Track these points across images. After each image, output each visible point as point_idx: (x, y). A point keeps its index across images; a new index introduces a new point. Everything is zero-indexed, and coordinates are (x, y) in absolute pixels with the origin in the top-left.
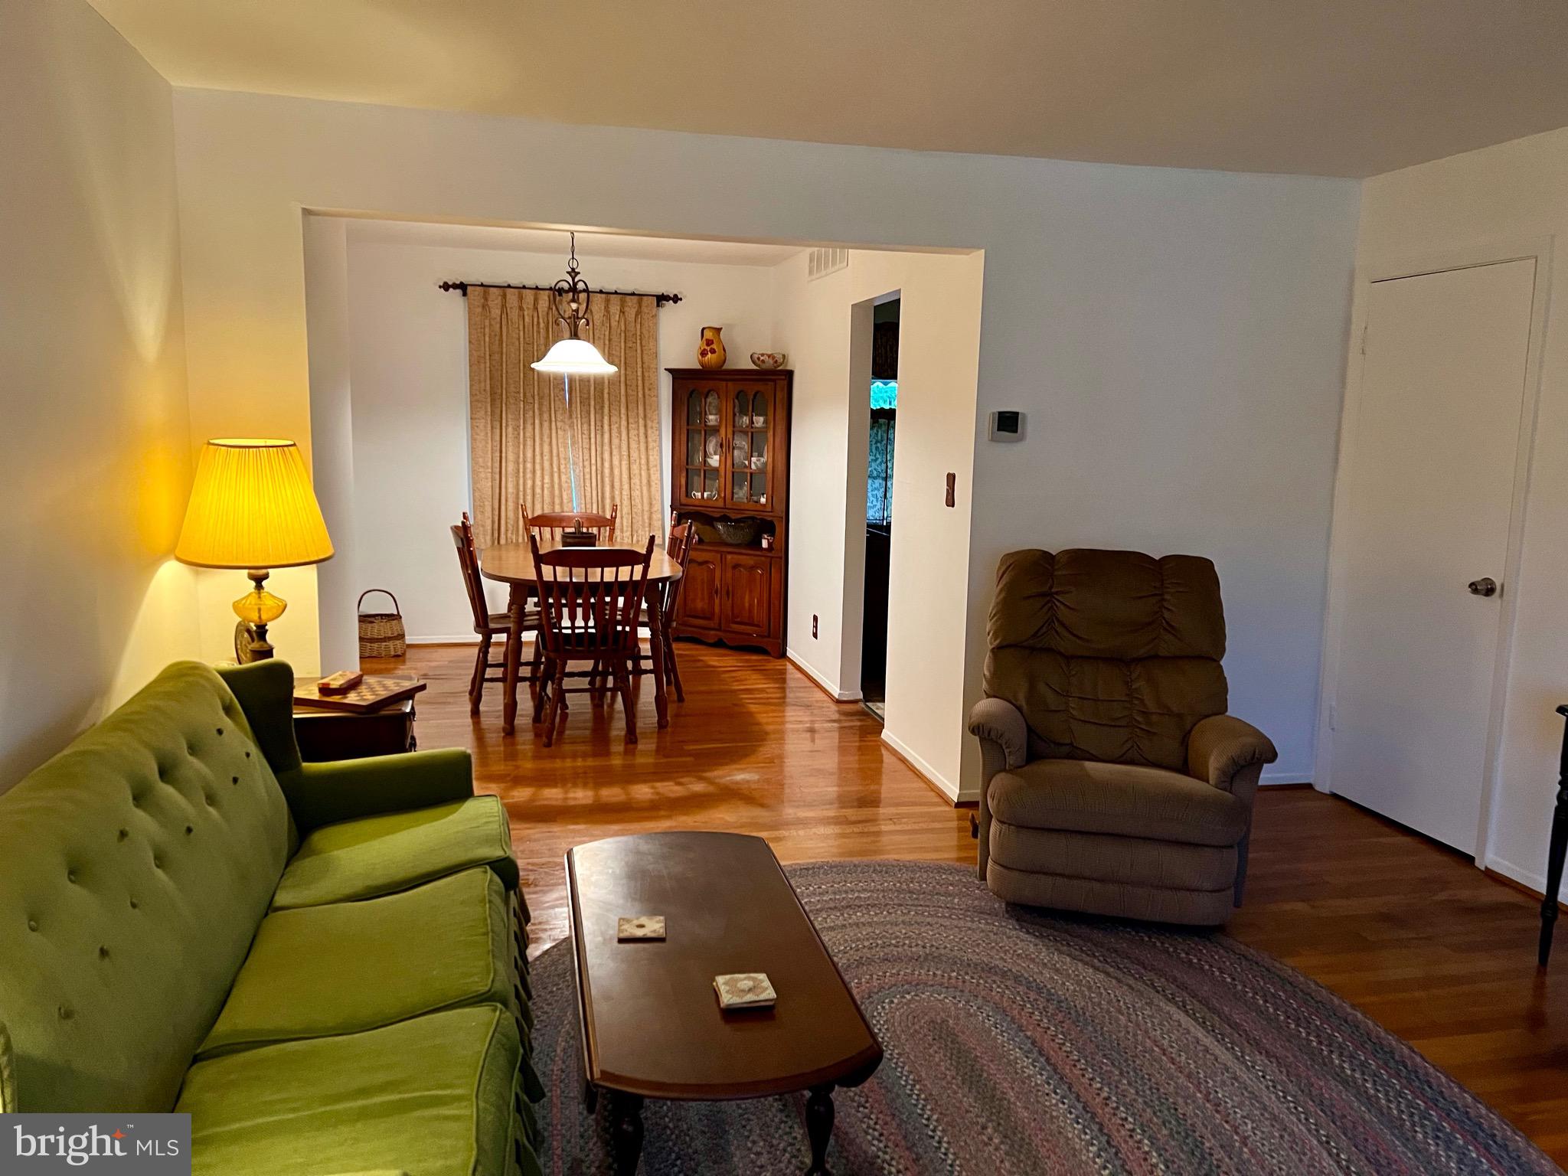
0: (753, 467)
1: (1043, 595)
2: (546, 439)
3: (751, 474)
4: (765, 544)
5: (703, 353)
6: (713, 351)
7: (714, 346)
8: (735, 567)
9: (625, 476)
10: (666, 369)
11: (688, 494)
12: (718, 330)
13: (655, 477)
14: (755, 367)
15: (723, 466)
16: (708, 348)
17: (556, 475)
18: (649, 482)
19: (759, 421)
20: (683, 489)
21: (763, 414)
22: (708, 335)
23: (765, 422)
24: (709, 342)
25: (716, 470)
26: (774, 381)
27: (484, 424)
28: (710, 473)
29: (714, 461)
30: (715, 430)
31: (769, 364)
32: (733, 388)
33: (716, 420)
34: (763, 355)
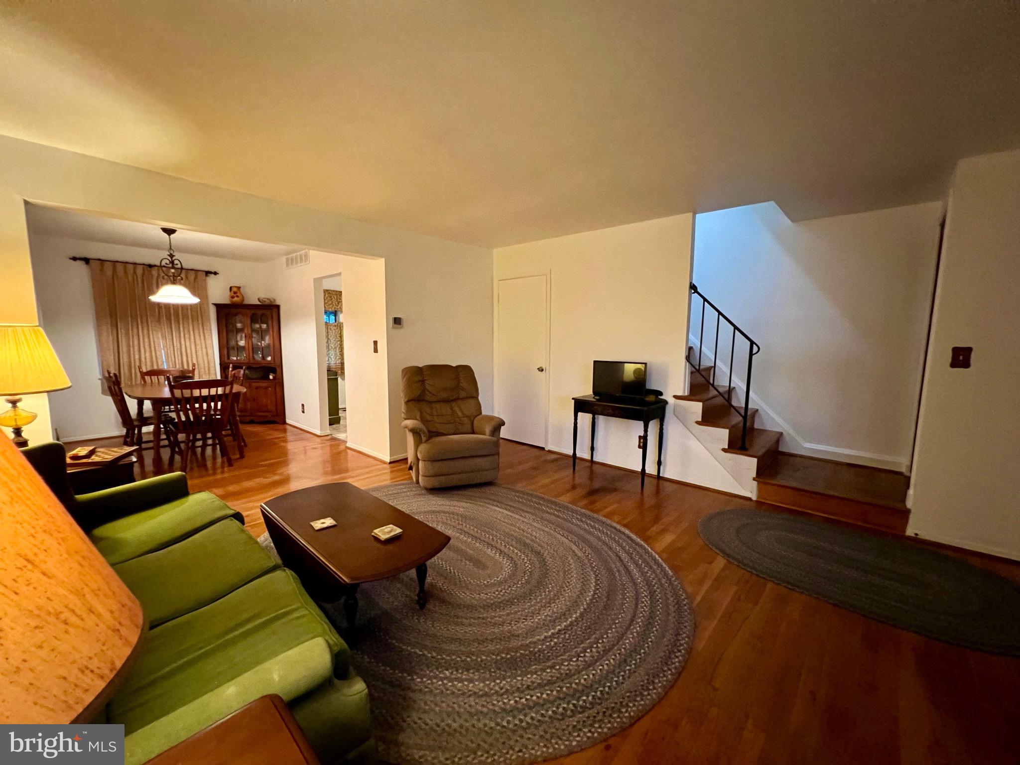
0: (263, 345)
1: (420, 381)
2: (146, 336)
3: (262, 348)
4: (271, 377)
5: (232, 297)
6: (237, 296)
7: (238, 294)
8: (257, 388)
9: (194, 351)
10: (213, 304)
11: (229, 358)
12: (239, 288)
13: (210, 352)
14: (259, 303)
15: (247, 345)
16: (235, 295)
17: (153, 352)
18: (207, 354)
19: (264, 326)
20: (226, 356)
21: (267, 323)
22: (234, 289)
23: (268, 326)
24: (235, 293)
25: (243, 348)
26: (271, 309)
27: (107, 329)
28: (240, 349)
29: (242, 343)
30: (242, 330)
31: (268, 302)
32: (249, 312)
33: (241, 326)
34: (264, 298)
